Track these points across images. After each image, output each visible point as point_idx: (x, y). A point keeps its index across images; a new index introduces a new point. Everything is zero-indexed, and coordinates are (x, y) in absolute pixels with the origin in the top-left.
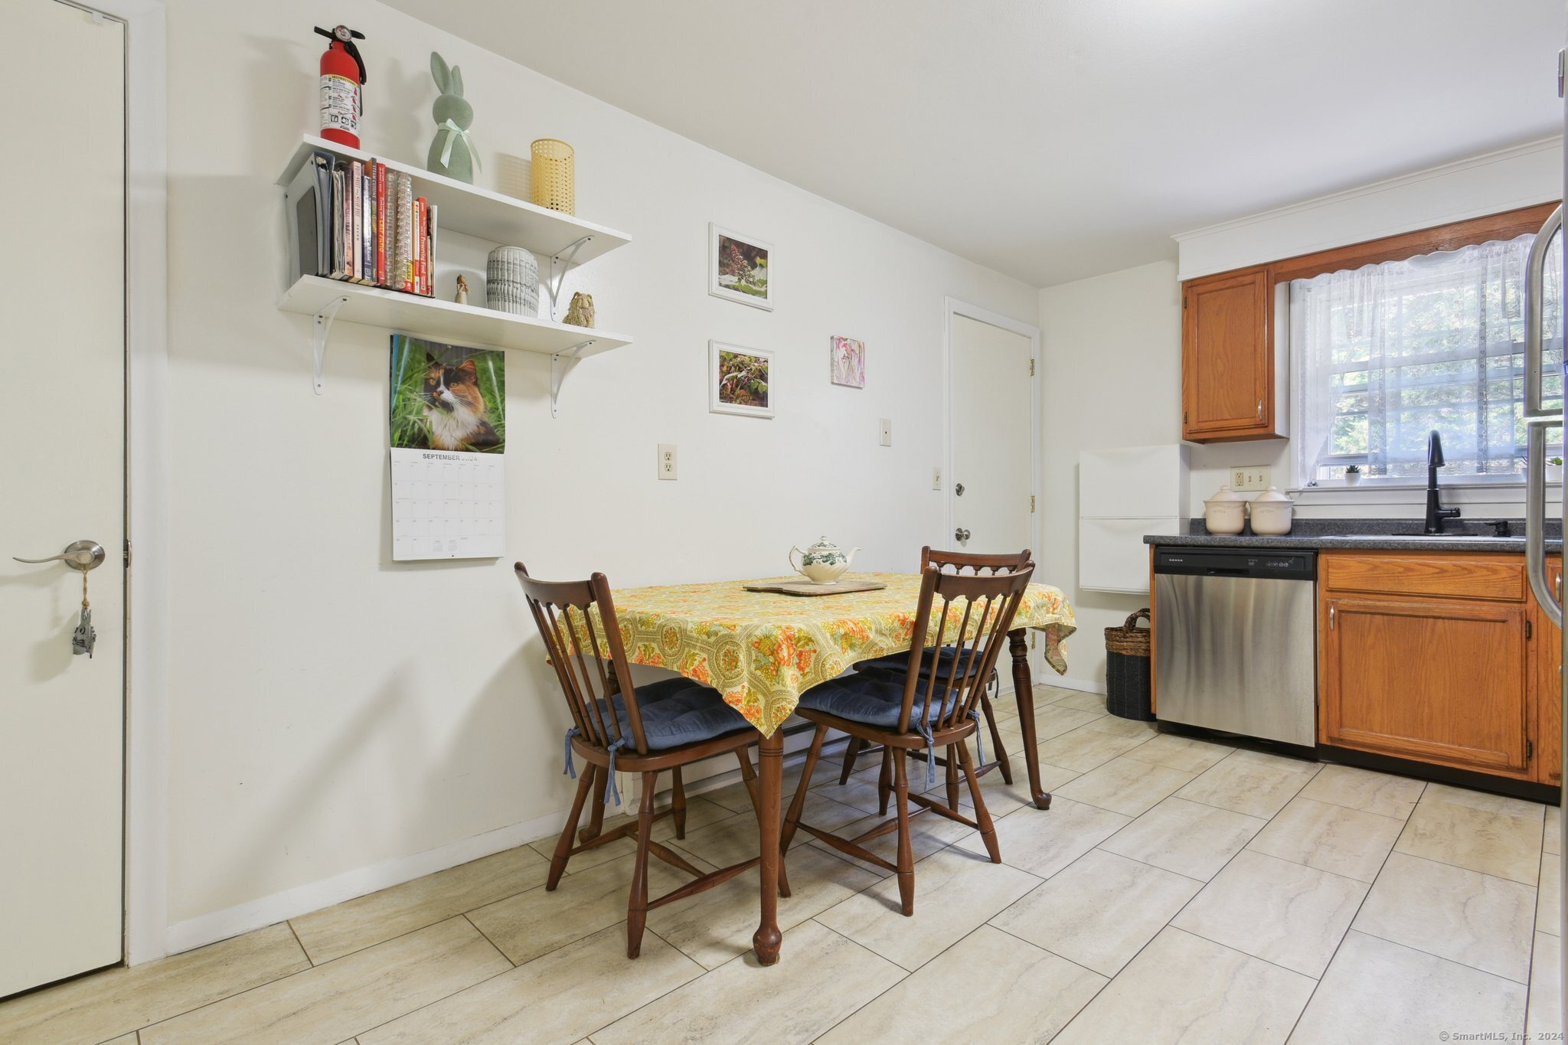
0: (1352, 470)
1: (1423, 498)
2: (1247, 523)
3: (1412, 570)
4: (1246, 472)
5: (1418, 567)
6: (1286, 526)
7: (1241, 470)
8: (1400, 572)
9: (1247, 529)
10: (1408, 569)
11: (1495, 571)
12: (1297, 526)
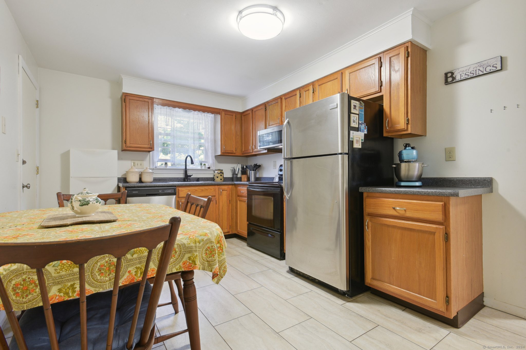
0: (166, 164)
1: (183, 172)
2: (140, 179)
3: (197, 190)
4: (136, 162)
5: (198, 190)
6: (152, 180)
7: (135, 161)
8: (194, 191)
9: (141, 181)
10: (196, 190)
11: (211, 189)
12: (156, 180)
